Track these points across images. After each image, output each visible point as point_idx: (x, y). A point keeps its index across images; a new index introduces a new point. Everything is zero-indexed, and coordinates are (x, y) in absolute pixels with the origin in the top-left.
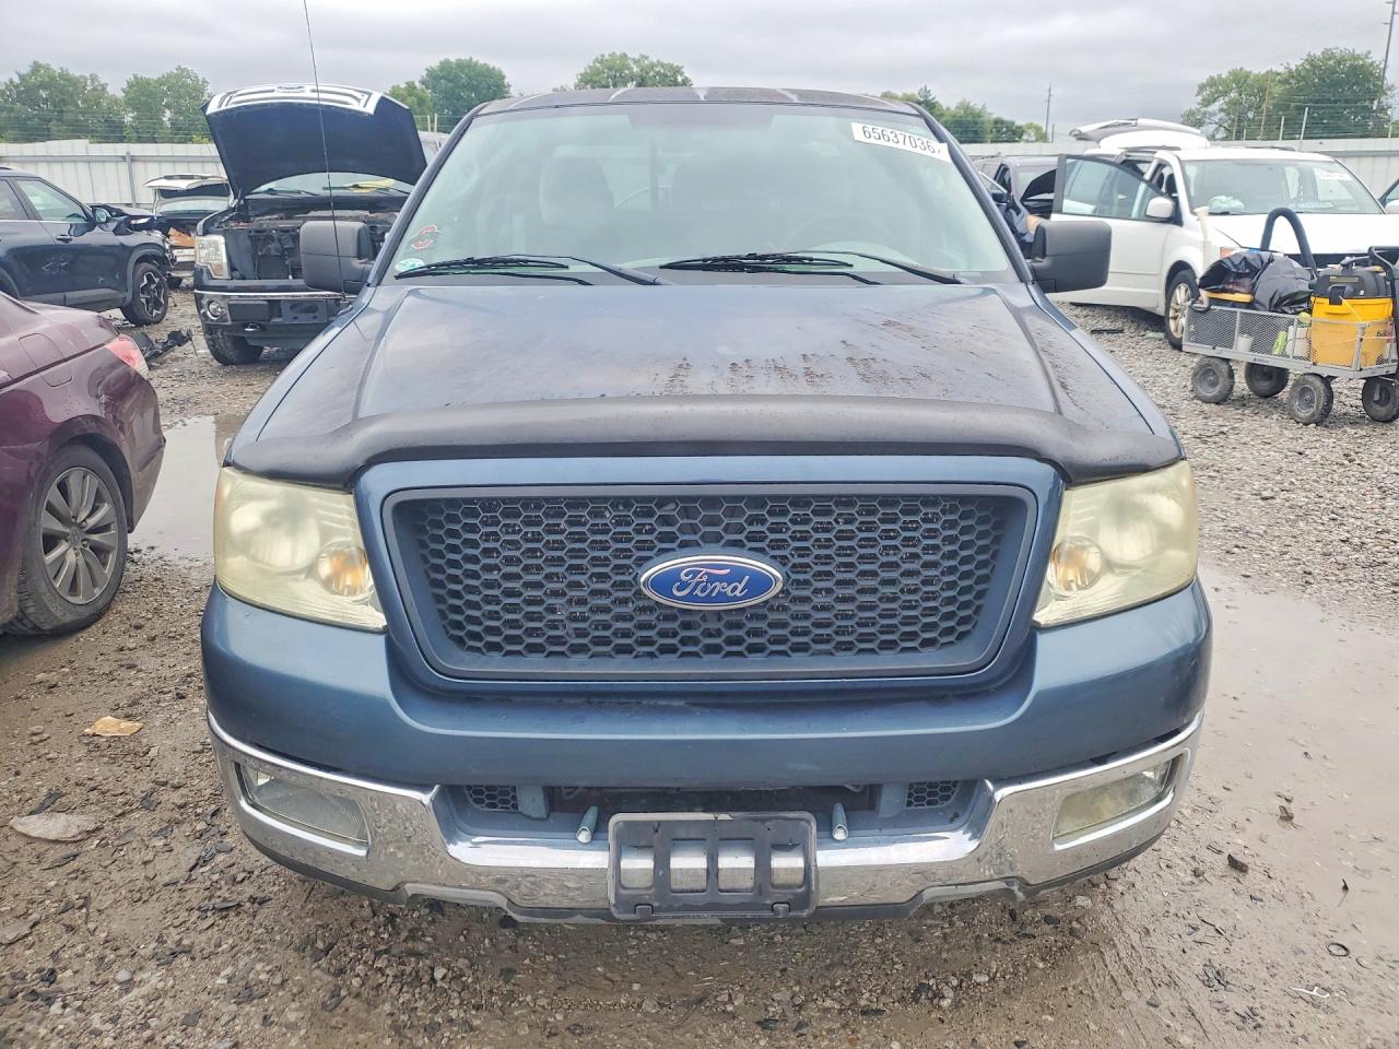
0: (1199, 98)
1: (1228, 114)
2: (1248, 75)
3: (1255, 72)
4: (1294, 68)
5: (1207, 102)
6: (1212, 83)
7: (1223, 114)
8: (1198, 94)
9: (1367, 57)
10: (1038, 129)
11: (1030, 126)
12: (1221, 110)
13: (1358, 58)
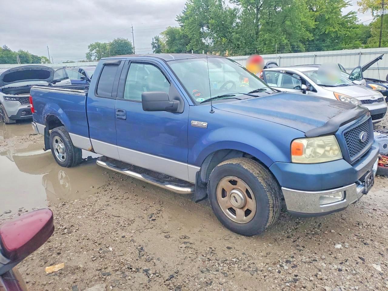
0: (89, 49)
1: (97, 53)
2: (100, 44)
3: (101, 43)
4: (112, 42)
5: (91, 50)
6: (91, 45)
7: (96, 53)
8: (89, 48)
9: (127, 40)
10: (45, 58)
11: (43, 57)
12: (95, 52)
13: (125, 40)
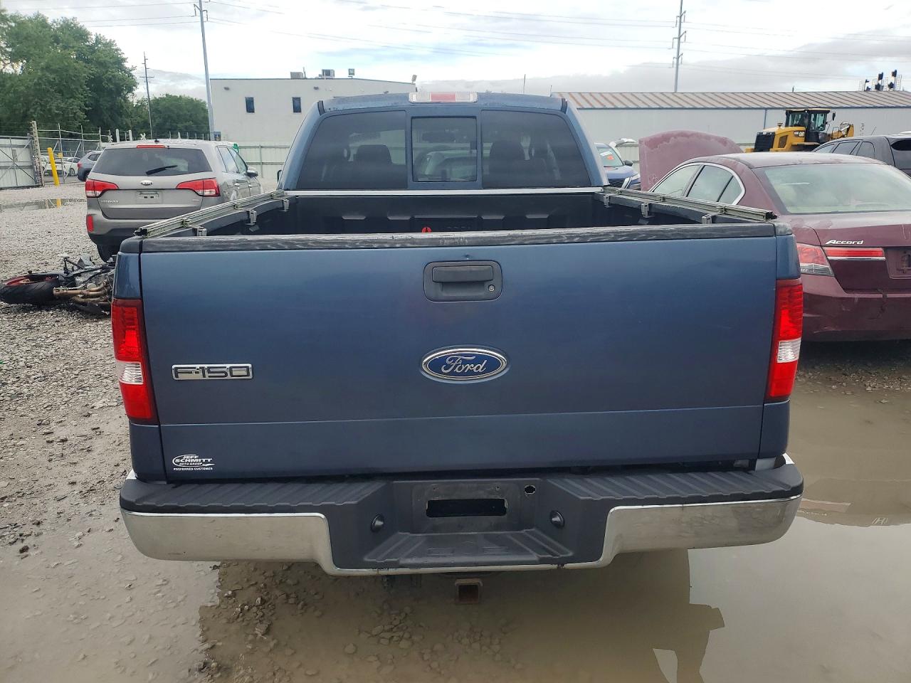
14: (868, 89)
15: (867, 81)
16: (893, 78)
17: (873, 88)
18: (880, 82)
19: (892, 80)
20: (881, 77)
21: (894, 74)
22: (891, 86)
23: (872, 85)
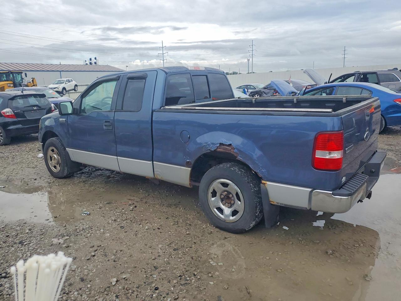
14: (87, 64)
15: (86, 61)
16: (95, 60)
17: (89, 64)
18: (91, 61)
19: (95, 61)
20: (91, 59)
21: (95, 59)
22: (95, 63)
23: (88, 62)
